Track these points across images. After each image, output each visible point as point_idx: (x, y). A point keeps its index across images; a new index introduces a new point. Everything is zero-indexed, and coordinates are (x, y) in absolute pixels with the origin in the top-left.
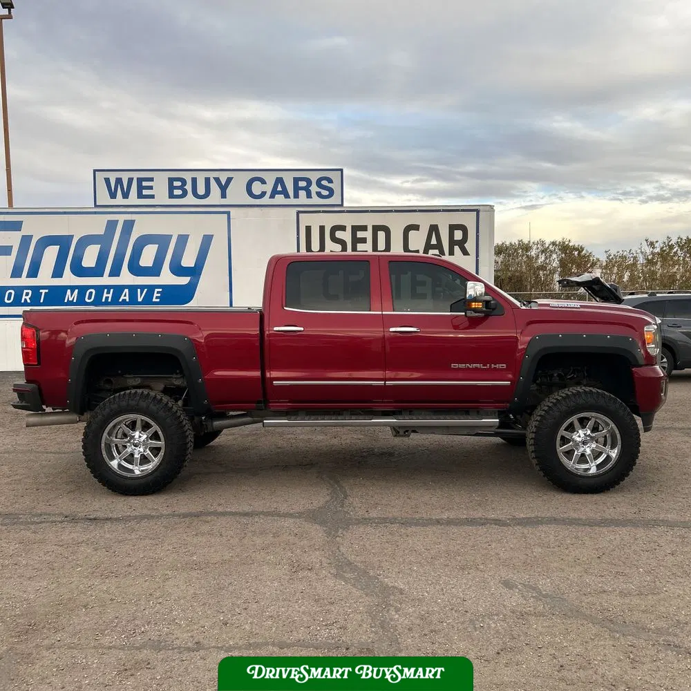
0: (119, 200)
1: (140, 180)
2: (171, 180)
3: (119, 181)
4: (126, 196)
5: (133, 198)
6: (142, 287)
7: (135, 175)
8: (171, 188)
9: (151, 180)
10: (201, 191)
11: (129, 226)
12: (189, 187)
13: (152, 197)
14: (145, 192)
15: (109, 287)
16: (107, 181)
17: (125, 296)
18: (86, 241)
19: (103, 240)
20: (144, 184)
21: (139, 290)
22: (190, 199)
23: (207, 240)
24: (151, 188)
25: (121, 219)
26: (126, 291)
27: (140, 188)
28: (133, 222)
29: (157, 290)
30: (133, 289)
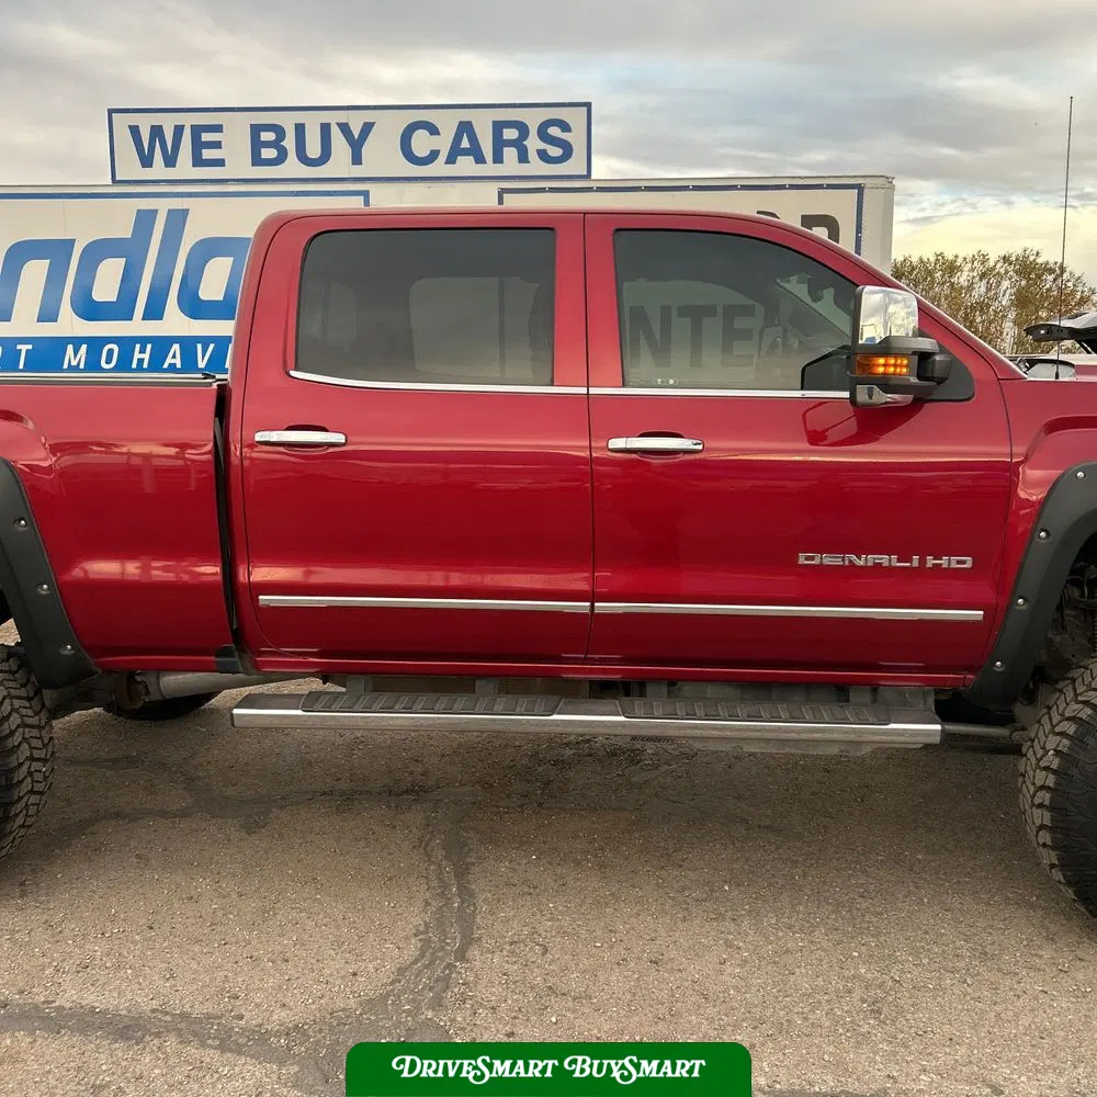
0: (159, 170)
1: (197, 130)
2: (256, 130)
3: (157, 131)
4: (170, 161)
5: (185, 167)
6: (206, 341)
7: (189, 120)
8: (257, 145)
9: (218, 128)
10: (313, 150)
11: (178, 219)
12: (289, 143)
13: (220, 163)
14: (207, 154)
15: (143, 341)
16: (135, 130)
17: (174, 357)
18: (98, 251)
19: (131, 250)
20: (206, 137)
21: (199, 346)
22: (292, 167)
24: (217, 145)
25: (163, 206)
26: (176, 347)
27: (198, 146)
28: (185, 212)
30: (187, 344)
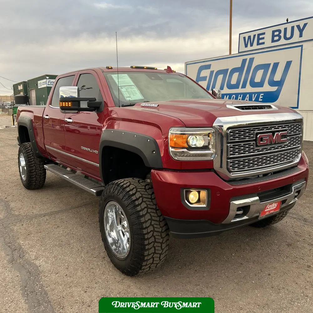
0: (249, 48)
1: (259, 35)
2: (274, 32)
3: (249, 37)
4: (252, 45)
5: (255, 46)
6: (255, 93)
7: (257, 33)
8: (273, 36)
9: (264, 34)
10: (288, 35)
11: (252, 60)
12: (282, 34)
13: (263, 43)
14: (261, 41)
15: (241, 94)
16: (244, 38)
17: (247, 98)
20: (261, 37)
21: (253, 95)
22: (283, 41)
23: (289, 64)
26: (248, 95)
27: (259, 39)
28: (253, 58)
29: (261, 95)
30: (251, 94)
